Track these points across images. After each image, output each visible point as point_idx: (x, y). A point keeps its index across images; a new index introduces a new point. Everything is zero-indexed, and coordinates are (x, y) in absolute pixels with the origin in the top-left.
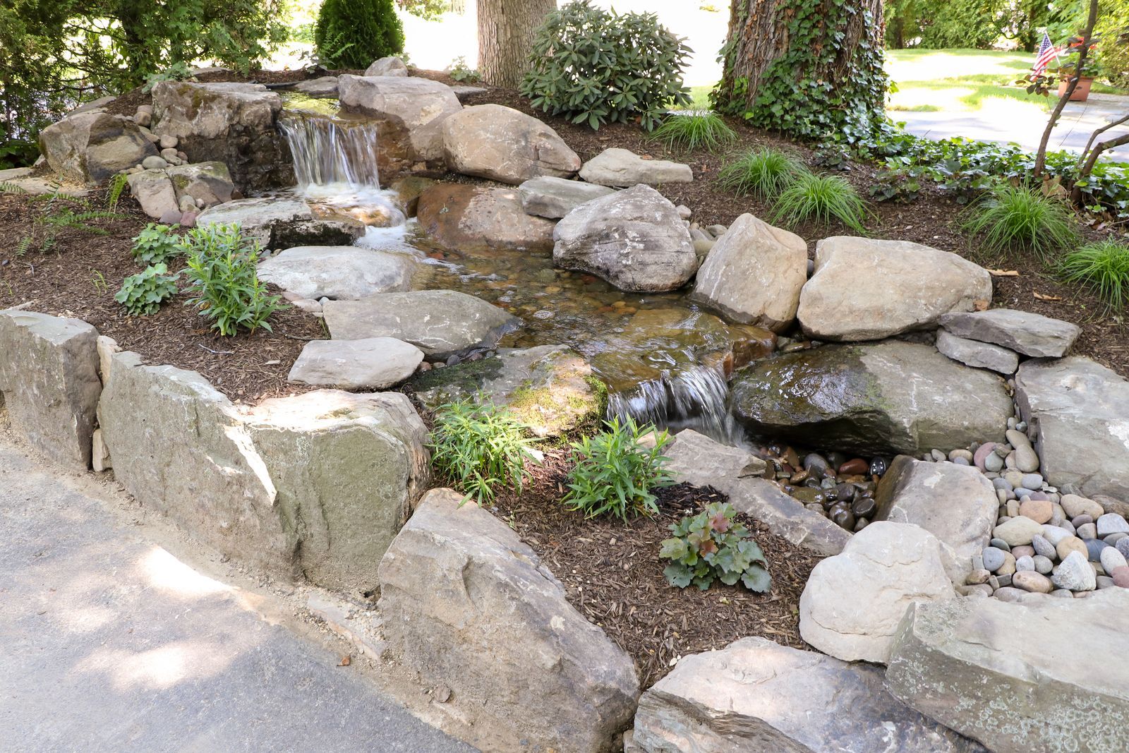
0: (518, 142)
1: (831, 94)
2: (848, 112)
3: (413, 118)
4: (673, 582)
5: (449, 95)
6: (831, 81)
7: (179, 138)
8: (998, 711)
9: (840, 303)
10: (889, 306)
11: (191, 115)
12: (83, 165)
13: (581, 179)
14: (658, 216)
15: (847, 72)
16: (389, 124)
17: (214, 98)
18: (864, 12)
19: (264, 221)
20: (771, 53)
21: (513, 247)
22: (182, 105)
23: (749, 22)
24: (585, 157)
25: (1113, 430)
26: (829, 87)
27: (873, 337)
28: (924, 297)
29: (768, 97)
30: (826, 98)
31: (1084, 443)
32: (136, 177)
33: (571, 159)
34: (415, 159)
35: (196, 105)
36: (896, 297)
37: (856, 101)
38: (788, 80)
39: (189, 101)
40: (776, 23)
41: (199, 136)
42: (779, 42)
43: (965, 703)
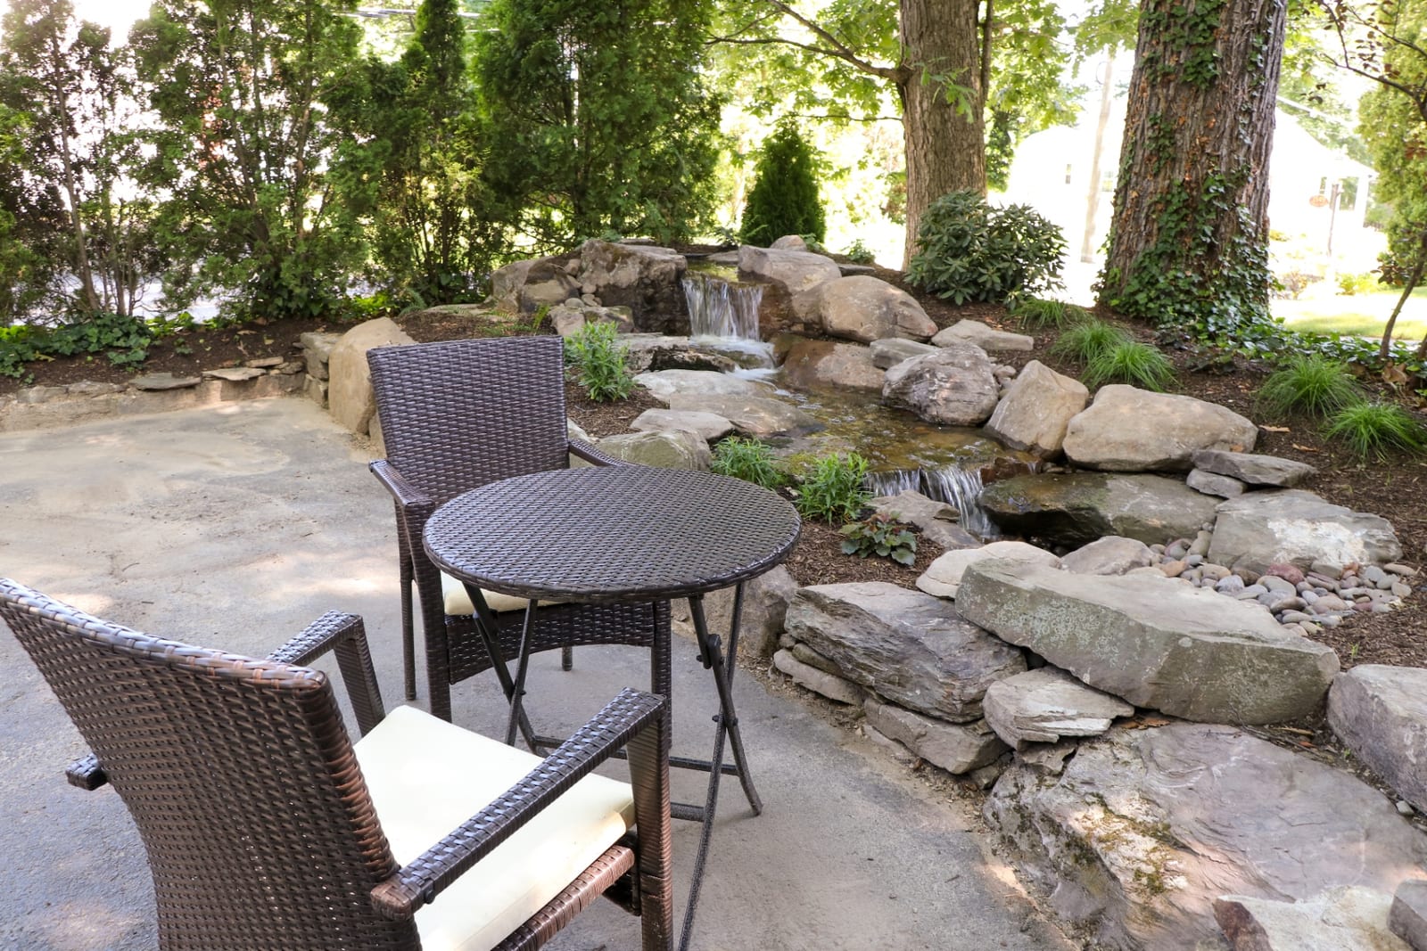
0: (880, 308)
1: (1201, 285)
2: (1217, 303)
3: (796, 284)
4: (844, 551)
5: (834, 268)
6: (1202, 274)
7: (598, 287)
8: (1008, 611)
9: (1099, 435)
10: (1143, 441)
11: (610, 268)
12: (519, 299)
13: (933, 344)
14: (967, 364)
15: (1219, 265)
16: (774, 288)
17: (629, 255)
18: (1239, 209)
19: (649, 347)
20: (1141, 245)
21: (856, 390)
22: (604, 260)
23: (1124, 215)
24: (941, 326)
25: (1271, 525)
26: (1196, 278)
27: (1128, 468)
28: (1178, 436)
29: (1135, 285)
30: (1194, 290)
31: (1243, 533)
32: (558, 313)
33: (927, 325)
34: (794, 320)
35: (615, 260)
36: (1150, 434)
37: (1228, 294)
38: (1155, 270)
39: (610, 256)
40: (1147, 217)
41: (614, 286)
42: (1150, 234)
43: (991, 607)
